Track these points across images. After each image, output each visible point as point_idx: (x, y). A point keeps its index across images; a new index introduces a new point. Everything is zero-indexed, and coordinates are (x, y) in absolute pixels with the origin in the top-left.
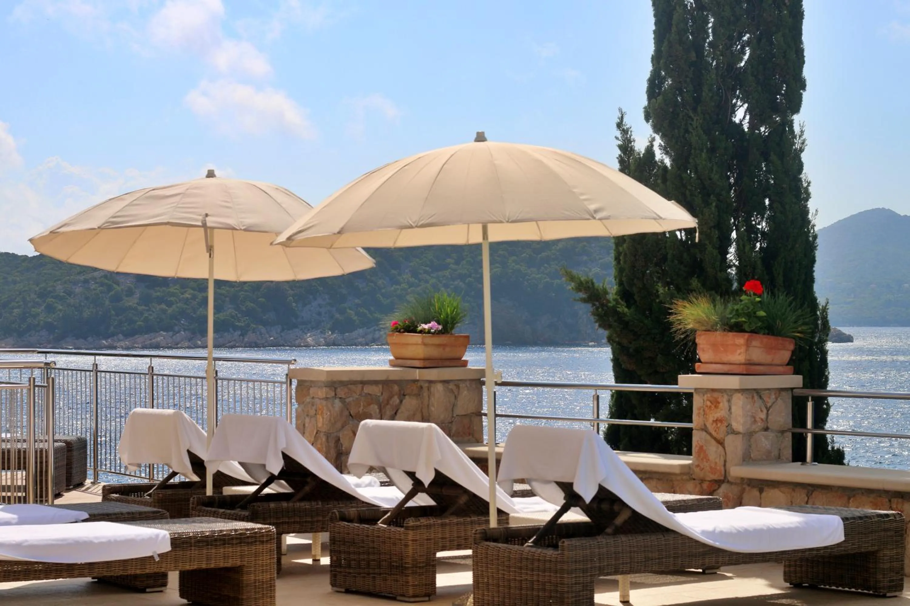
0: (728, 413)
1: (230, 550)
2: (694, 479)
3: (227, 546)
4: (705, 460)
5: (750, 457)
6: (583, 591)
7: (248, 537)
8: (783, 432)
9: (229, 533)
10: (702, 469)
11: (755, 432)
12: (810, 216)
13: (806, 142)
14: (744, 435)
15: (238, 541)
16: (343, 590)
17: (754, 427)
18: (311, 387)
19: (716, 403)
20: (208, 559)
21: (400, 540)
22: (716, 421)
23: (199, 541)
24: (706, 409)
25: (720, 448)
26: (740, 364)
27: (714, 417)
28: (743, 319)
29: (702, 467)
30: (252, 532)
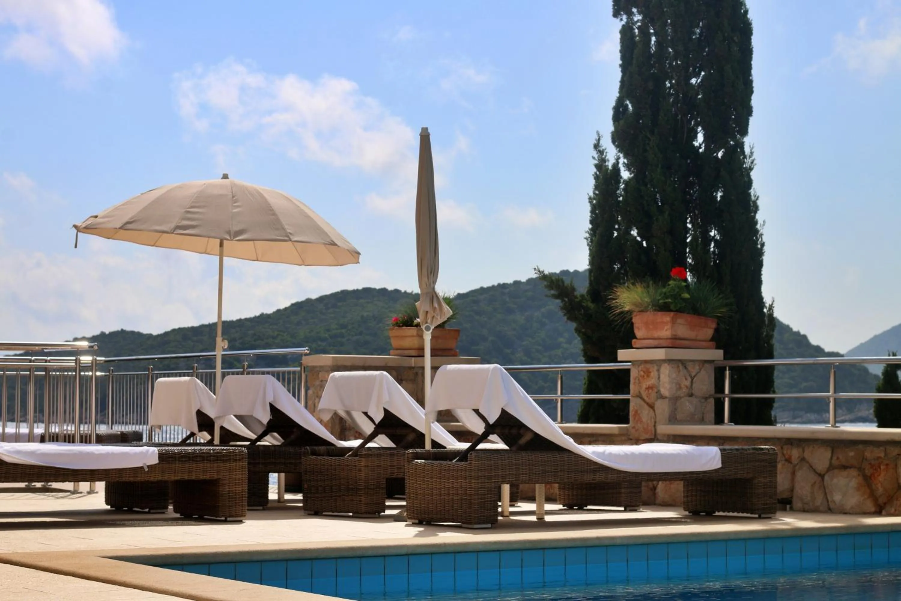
0: (658, 381)
1: (208, 465)
2: (631, 439)
3: (205, 462)
4: (639, 422)
5: (676, 419)
6: (488, 494)
7: (224, 456)
8: (706, 398)
9: (208, 451)
10: (637, 430)
11: (681, 398)
12: (758, 227)
13: (755, 162)
14: (670, 399)
15: (215, 458)
16: (313, 513)
17: (680, 393)
18: (320, 371)
19: (647, 373)
20: (190, 472)
21: (355, 466)
22: (649, 388)
23: (182, 457)
24: (640, 378)
25: (652, 410)
26: (667, 339)
27: (646, 385)
28: (670, 300)
29: (637, 428)
30: (227, 452)
